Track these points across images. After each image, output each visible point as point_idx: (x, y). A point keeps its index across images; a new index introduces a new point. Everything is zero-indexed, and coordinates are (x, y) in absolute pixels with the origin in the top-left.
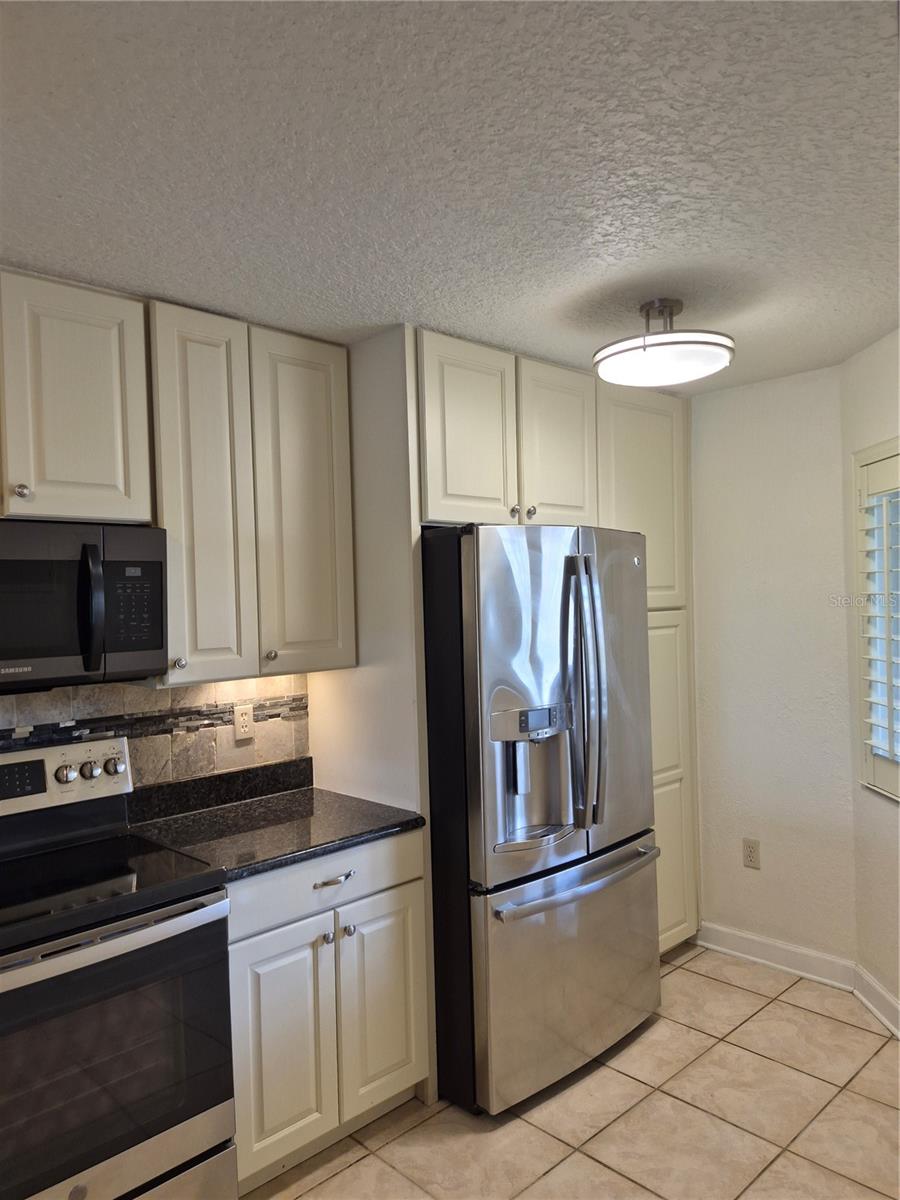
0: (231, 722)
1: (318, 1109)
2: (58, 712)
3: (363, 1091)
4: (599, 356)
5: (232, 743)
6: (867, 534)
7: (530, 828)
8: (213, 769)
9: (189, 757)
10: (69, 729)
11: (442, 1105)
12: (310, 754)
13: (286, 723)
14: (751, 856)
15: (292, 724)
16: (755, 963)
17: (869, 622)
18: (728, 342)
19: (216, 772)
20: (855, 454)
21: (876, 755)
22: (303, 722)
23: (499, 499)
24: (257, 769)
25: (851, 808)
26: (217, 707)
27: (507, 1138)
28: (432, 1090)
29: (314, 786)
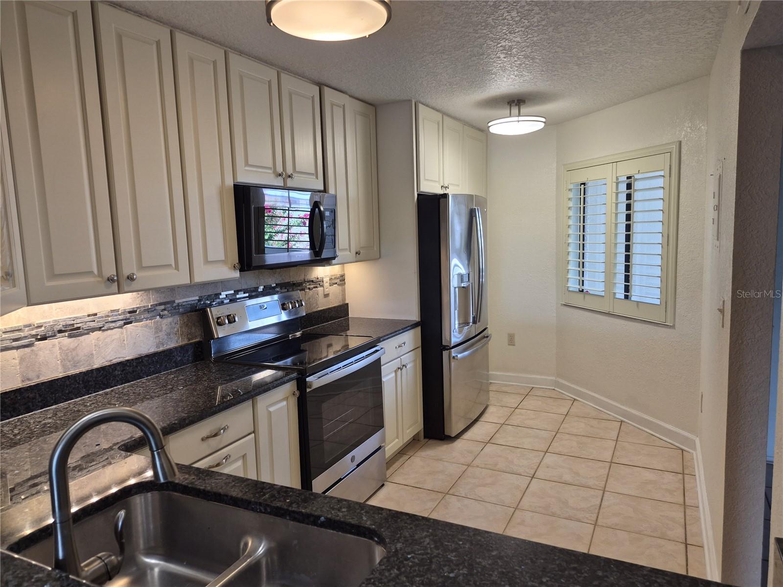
0: (322, 286)
1: (397, 437)
2: (270, 279)
3: (408, 431)
4: (490, 124)
5: (323, 296)
6: (569, 200)
7: (459, 324)
8: (318, 308)
9: (310, 302)
10: (274, 288)
11: (426, 440)
12: (347, 302)
13: (338, 287)
14: (511, 340)
15: (340, 287)
16: (513, 385)
17: (568, 236)
18: (543, 120)
19: (319, 309)
20: (564, 165)
21: (569, 291)
22: (344, 287)
23: (437, 181)
24: (332, 308)
25: (555, 315)
26: (318, 278)
27: (459, 444)
28: (422, 434)
29: (350, 316)
